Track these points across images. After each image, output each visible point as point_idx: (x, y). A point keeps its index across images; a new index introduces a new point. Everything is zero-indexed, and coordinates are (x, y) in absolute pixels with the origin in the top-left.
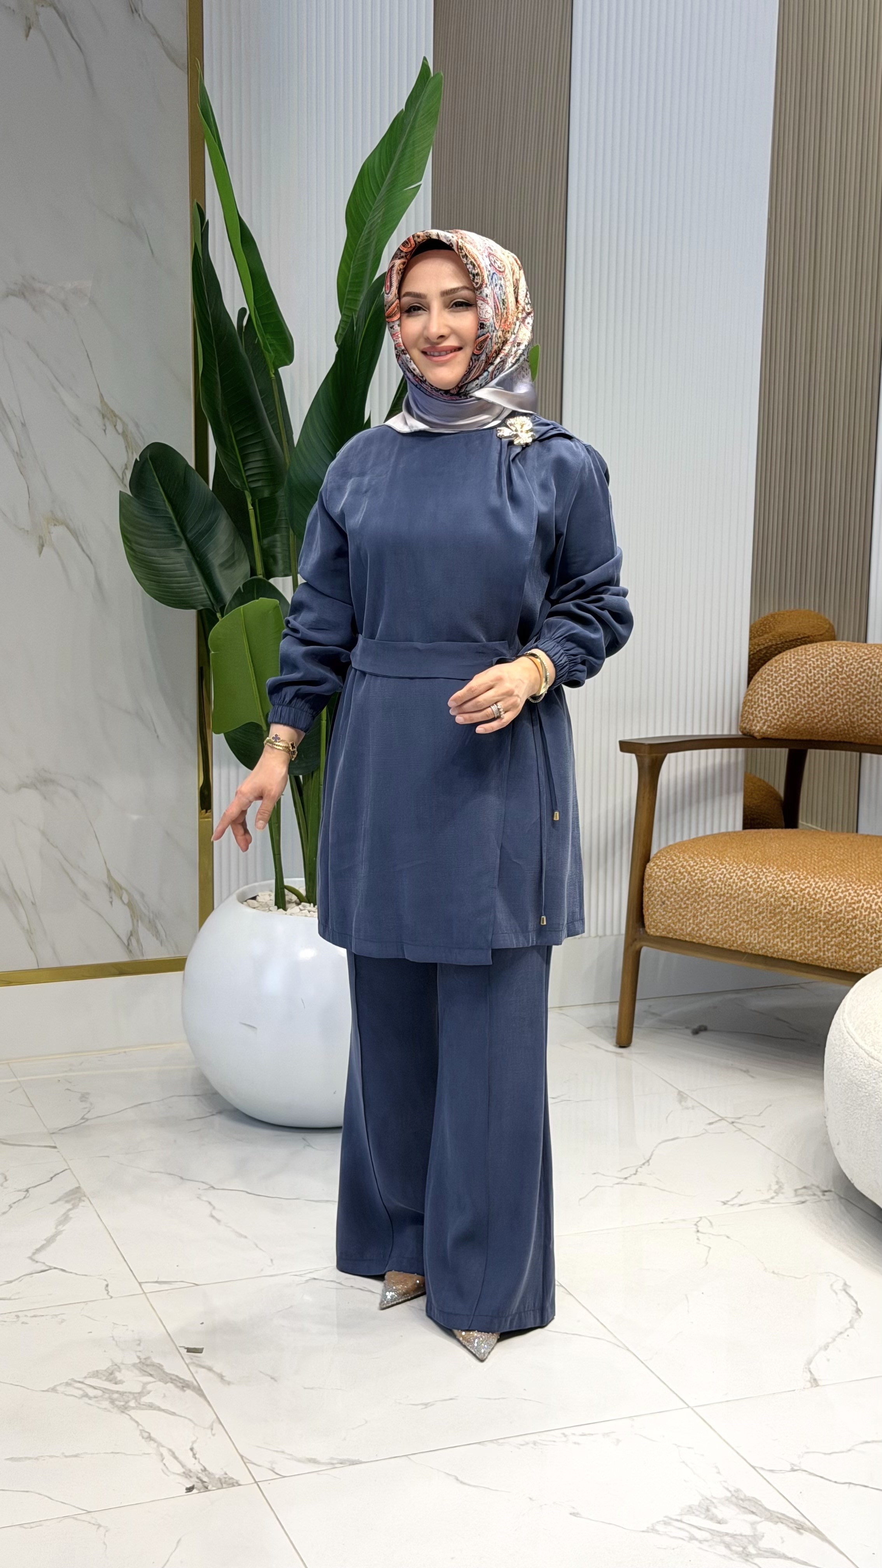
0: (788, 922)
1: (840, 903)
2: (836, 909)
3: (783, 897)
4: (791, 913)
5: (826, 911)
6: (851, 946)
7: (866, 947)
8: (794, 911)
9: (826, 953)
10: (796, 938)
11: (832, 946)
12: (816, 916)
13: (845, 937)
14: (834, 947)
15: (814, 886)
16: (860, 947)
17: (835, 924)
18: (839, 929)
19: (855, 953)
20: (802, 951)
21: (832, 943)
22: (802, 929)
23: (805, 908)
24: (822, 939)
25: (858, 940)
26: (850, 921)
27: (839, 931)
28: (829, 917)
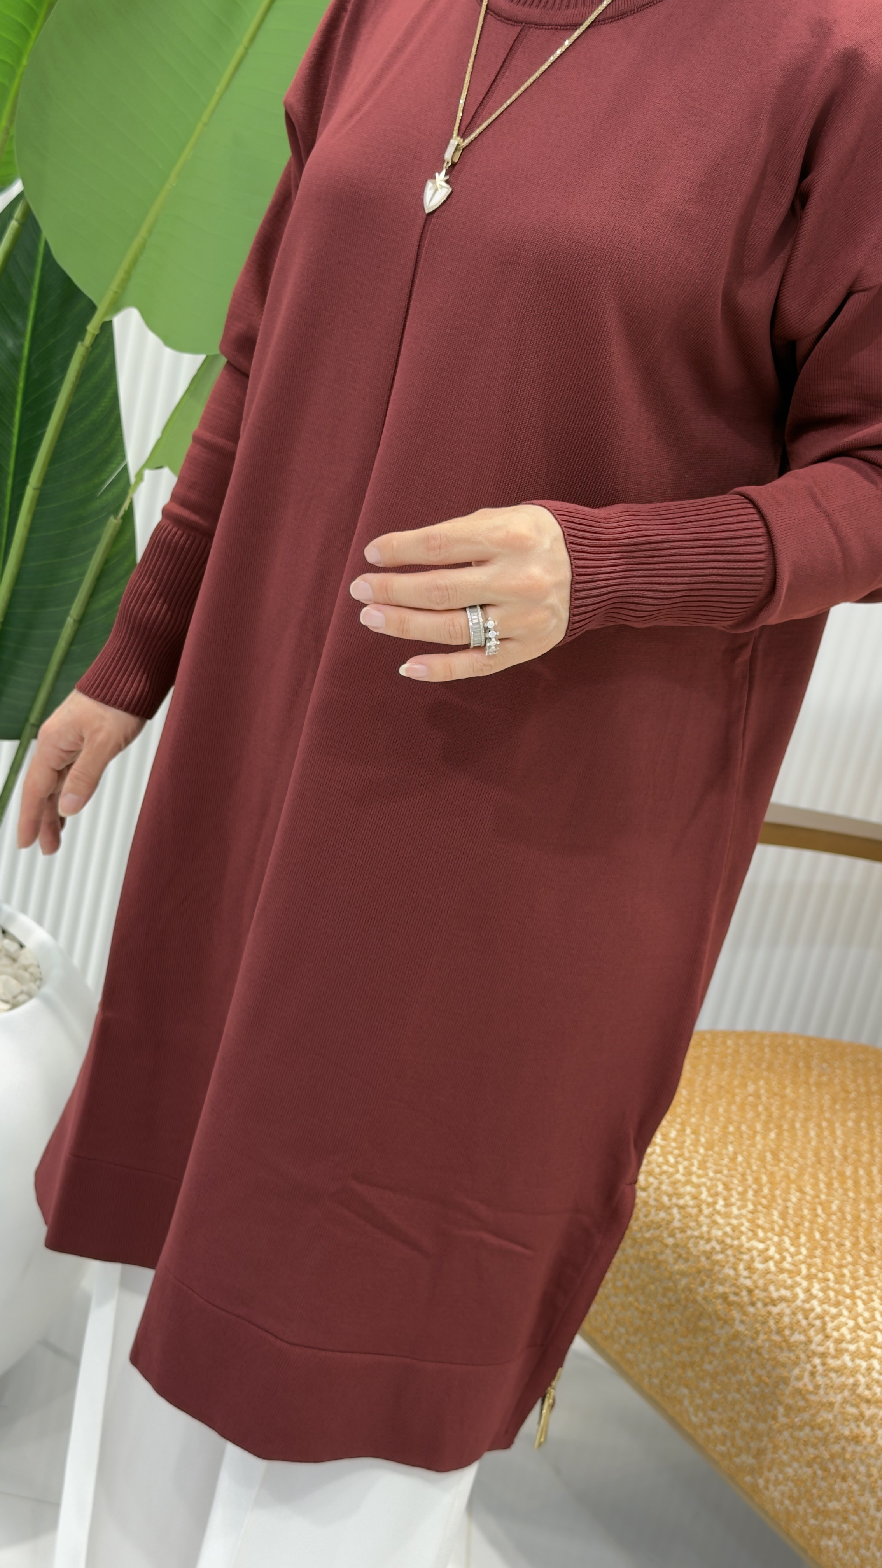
0: (715, 1362)
1: (838, 1381)
2: (822, 1392)
3: (724, 1297)
4: (726, 1345)
5: (800, 1385)
6: (825, 1505)
7: (856, 1527)
8: (737, 1344)
9: (771, 1487)
10: (720, 1409)
11: (787, 1479)
12: (776, 1385)
13: (819, 1472)
14: (790, 1484)
15: (799, 1303)
16: (845, 1520)
17: (807, 1429)
18: (815, 1446)
19: (831, 1528)
20: (724, 1449)
21: (790, 1471)
22: (738, 1396)
23: (758, 1351)
24: (770, 1445)
25: (844, 1500)
26: (843, 1442)
27: (811, 1452)
28: (802, 1403)
